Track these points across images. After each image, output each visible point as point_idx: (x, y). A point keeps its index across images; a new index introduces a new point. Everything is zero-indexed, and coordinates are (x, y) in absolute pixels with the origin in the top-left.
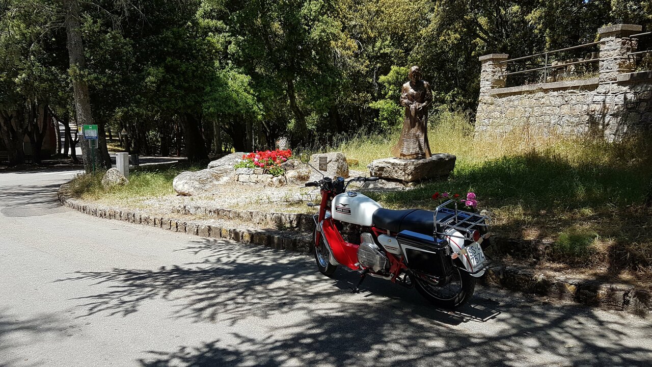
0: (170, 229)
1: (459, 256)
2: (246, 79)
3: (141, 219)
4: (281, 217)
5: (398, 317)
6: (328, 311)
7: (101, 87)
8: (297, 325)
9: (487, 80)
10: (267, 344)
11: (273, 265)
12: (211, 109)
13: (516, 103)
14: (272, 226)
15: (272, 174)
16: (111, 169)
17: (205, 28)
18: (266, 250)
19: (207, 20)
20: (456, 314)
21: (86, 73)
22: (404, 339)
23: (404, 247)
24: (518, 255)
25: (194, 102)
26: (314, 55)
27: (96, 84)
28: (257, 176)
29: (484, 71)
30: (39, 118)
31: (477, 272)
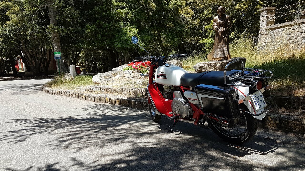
0: (82, 99)
1: (244, 102)
2: (136, 31)
3: (70, 94)
4: (137, 91)
5: (196, 149)
6: (146, 144)
7: (64, 34)
8: (120, 153)
9: (264, 22)
10: (90, 167)
11: (126, 116)
12: (119, 46)
13: (281, 33)
14: (132, 96)
15: (142, 73)
16: (66, 73)
17: (117, 7)
18: (127, 108)
19: (118, 3)
20: (242, 148)
21: (57, 28)
22: (197, 166)
23: (200, 96)
24: (290, 107)
25: (111, 42)
26: (170, 17)
27: (62, 33)
28: (134, 74)
29: (262, 17)
30: (47, 55)
31: (259, 115)
